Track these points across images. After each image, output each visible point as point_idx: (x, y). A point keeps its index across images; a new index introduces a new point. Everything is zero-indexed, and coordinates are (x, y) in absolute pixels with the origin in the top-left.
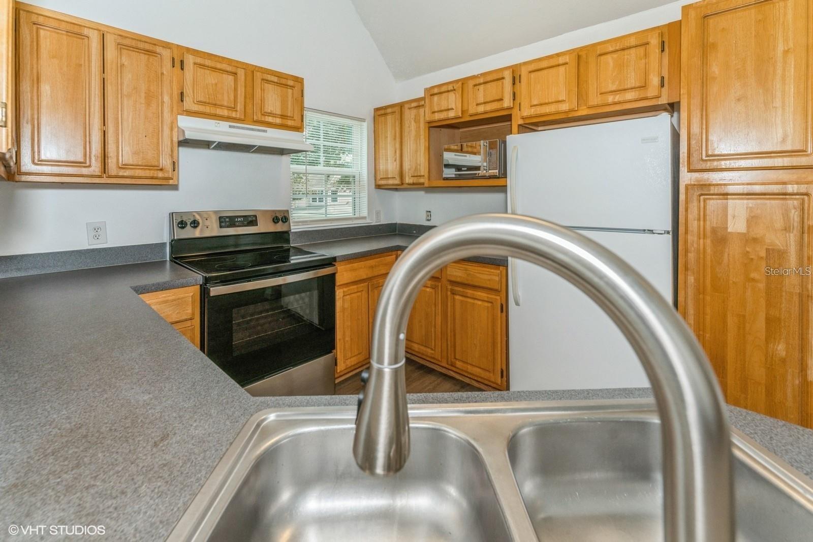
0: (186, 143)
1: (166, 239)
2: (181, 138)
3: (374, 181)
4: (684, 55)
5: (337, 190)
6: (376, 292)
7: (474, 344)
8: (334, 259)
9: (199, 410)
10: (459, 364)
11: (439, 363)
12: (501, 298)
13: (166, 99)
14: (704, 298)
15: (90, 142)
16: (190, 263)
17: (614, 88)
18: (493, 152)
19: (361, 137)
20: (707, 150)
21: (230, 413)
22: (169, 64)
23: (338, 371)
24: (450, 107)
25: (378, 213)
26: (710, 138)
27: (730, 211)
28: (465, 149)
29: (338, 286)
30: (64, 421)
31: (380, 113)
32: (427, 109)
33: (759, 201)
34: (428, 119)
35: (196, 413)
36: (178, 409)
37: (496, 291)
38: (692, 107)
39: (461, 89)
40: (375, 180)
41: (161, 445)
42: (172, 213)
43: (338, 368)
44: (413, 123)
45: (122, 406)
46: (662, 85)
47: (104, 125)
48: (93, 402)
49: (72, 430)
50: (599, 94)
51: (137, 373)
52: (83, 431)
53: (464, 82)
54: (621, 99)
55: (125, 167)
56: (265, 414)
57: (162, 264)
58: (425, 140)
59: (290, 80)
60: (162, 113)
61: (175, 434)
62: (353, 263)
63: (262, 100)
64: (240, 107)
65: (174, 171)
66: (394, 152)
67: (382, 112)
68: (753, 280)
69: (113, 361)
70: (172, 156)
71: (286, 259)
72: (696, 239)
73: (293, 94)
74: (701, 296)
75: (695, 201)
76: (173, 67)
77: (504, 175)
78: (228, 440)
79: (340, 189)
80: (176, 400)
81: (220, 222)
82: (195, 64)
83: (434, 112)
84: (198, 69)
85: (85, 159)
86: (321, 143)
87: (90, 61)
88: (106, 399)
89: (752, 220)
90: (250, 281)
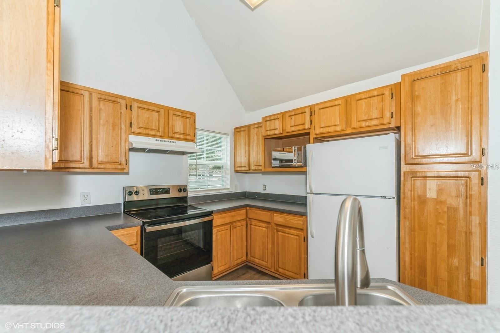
0: (132, 149)
1: (121, 201)
2: (130, 147)
3: (233, 168)
4: (403, 101)
5: (212, 172)
6: (235, 230)
7: (289, 259)
8: (212, 212)
9: (149, 287)
10: (281, 270)
11: (270, 270)
12: (304, 234)
13: (123, 126)
14: (414, 234)
15: (84, 150)
16: (133, 214)
17: (365, 118)
18: (300, 152)
19: (226, 143)
20: (415, 153)
21: (164, 289)
22: (125, 108)
23: (214, 274)
24: (276, 128)
25: (236, 186)
26: (417, 146)
27: (428, 186)
28: (285, 150)
29: (215, 227)
30: (85, 291)
31: (238, 130)
32: (263, 129)
33: (443, 181)
34: (264, 134)
35: (147, 288)
36: (139, 286)
37: (301, 230)
38: (407, 129)
39: (282, 118)
40: (235, 167)
41: (133, 302)
42: (125, 187)
43: (214, 272)
44: (255, 136)
45: (111, 285)
46: (392, 117)
47: (91, 141)
48: (97, 283)
49: (90, 295)
50: (357, 121)
51: (116, 270)
52: (95, 296)
53: (283, 114)
54: (370, 124)
55: (102, 163)
56: (181, 289)
57: (119, 214)
58: (262, 146)
59: (188, 114)
60: (121, 134)
61: (139, 297)
62: (222, 214)
63: (173, 126)
64: (161, 130)
65: (127, 164)
66: (245, 152)
67: (239, 130)
68: (441, 224)
69: (103, 264)
70: (126, 156)
71: (185, 212)
72: (409, 201)
73: (190, 122)
74: (413, 232)
75: (409, 181)
76: (127, 109)
77: (305, 166)
78: (164, 300)
79: (214, 171)
80: (137, 282)
81: (150, 192)
82: (138, 107)
83: (267, 131)
84: (140, 110)
85: (82, 159)
86: (205, 147)
87: (84, 108)
88: (103, 281)
89: (440, 191)
90: (167, 224)
